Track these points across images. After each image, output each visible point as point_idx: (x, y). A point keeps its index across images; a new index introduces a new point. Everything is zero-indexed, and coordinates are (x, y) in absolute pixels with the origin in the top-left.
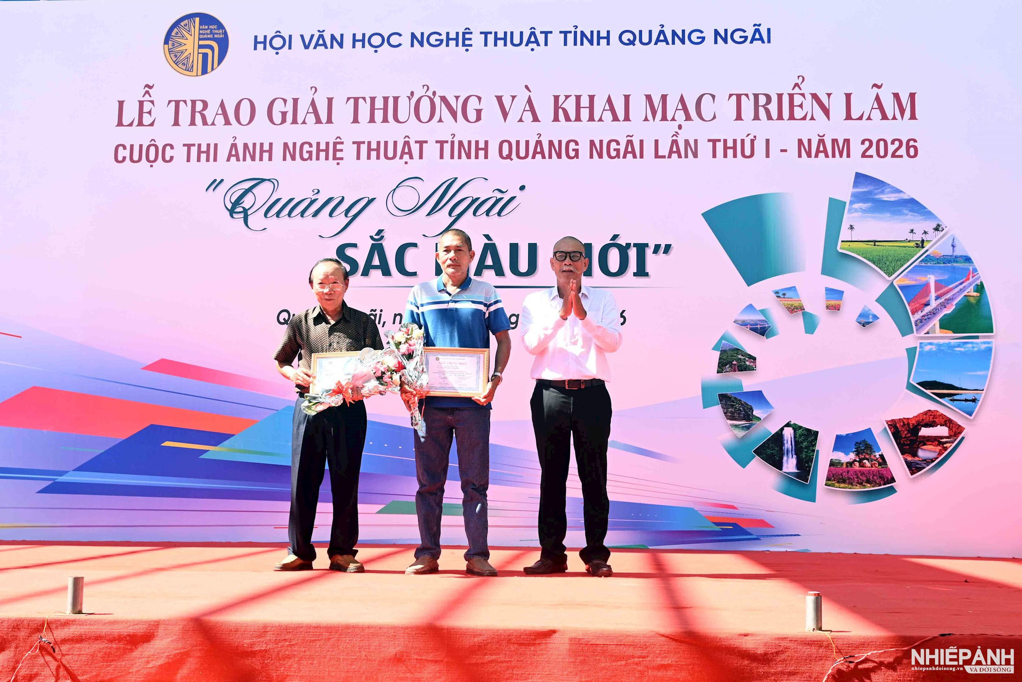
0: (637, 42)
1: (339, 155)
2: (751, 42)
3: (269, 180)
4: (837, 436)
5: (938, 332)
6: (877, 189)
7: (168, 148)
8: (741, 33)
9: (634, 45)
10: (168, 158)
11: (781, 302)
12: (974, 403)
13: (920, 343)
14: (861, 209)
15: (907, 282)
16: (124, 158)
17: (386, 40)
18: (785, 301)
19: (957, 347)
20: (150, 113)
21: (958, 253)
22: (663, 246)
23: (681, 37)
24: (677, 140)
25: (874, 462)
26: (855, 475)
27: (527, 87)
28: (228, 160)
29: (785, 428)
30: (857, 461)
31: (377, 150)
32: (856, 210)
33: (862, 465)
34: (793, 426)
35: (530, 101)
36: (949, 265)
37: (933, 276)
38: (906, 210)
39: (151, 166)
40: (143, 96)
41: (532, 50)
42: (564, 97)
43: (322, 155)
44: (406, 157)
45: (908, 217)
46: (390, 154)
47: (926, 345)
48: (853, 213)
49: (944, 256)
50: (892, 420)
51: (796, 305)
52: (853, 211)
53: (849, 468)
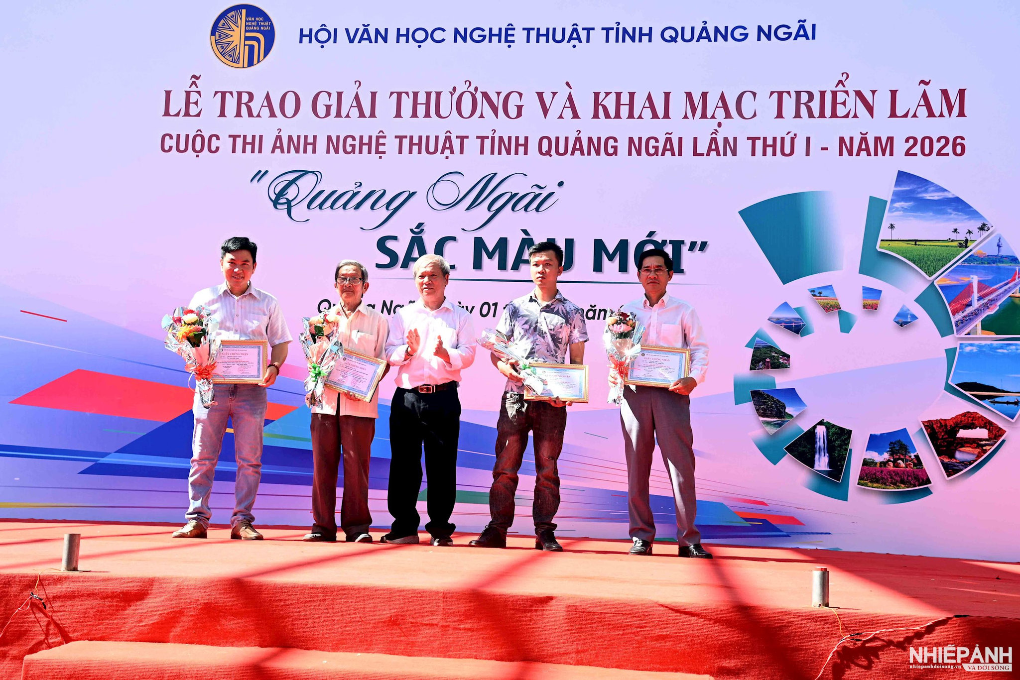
0: (679, 39)
1: (381, 148)
2: (795, 39)
3: (313, 172)
4: (871, 435)
5: (980, 333)
6: (921, 188)
7: (214, 139)
8: (785, 30)
9: (676, 42)
10: (213, 149)
11: (817, 301)
12: (1016, 406)
13: (961, 344)
14: (903, 208)
15: (948, 282)
16: (171, 148)
17: (429, 35)
18: (821, 299)
19: (1000, 349)
20: (196, 103)
21: (1003, 253)
22: (699, 243)
23: (724, 34)
24: (716, 138)
25: (909, 462)
26: (889, 475)
27: (567, 84)
28: (273, 152)
29: (818, 426)
30: (891, 461)
31: (419, 145)
32: (897, 209)
33: (896, 465)
34: (826, 424)
35: (570, 98)
36: (994, 265)
37: (977, 276)
38: (950, 209)
39: (197, 156)
40: (190, 87)
41: (574, 46)
42: (605, 95)
43: (365, 148)
44: (447, 152)
45: (952, 216)
46: (432, 149)
47: (966, 346)
48: (893, 212)
49: (988, 256)
50: (929, 421)
51: (831, 303)
52: (894, 210)
53: (883, 468)
